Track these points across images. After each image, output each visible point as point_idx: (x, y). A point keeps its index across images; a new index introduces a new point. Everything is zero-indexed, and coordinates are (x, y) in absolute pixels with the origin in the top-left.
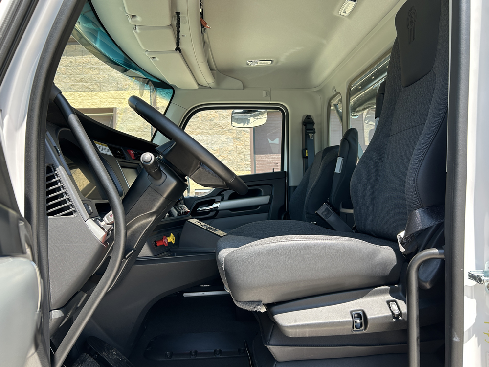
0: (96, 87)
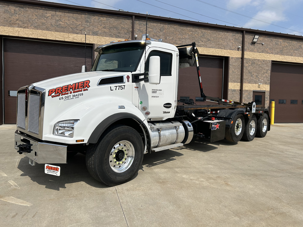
0: (223, 47)
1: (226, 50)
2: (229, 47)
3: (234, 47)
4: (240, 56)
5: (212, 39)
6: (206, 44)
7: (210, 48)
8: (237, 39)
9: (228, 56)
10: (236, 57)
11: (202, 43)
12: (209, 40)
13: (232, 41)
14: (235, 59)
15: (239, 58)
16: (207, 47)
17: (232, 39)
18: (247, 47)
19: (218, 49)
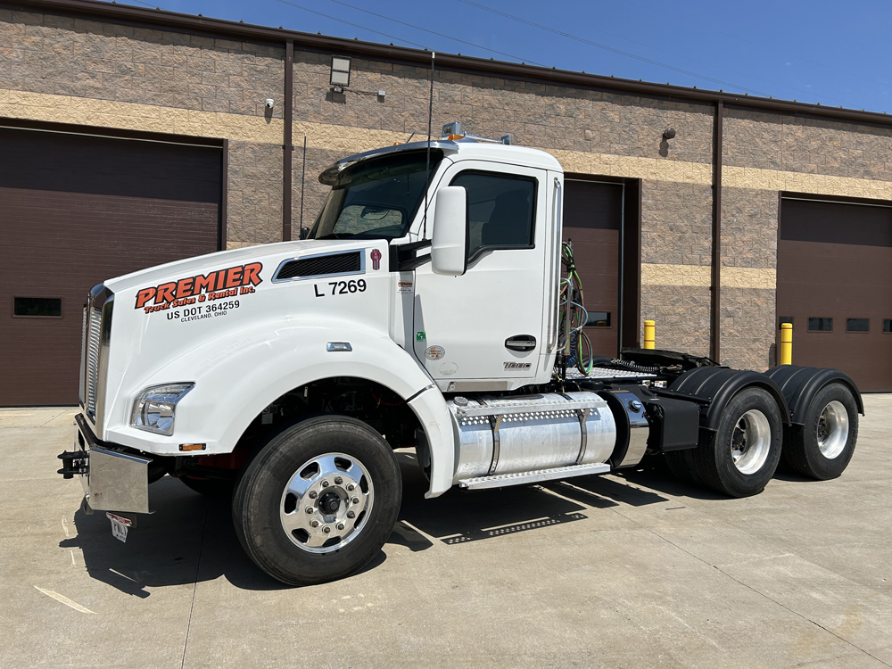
1: (209, 114)
2: (226, 103)
3: (247, 103)
4: (280, 139)
5: (141, 66)
6: (112, 88)
7: (131, 101)
8: (261, 72)
9: (220, 137)
10: (261, 141)
11: (91, 82)
12: (124, 72)
13: (238, 79)
14: (254, 152)
15: (276, 146)
16: (115, 98)
17: (239, 70)
18: (312, 105)
19: (168, 109)
